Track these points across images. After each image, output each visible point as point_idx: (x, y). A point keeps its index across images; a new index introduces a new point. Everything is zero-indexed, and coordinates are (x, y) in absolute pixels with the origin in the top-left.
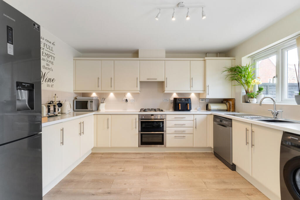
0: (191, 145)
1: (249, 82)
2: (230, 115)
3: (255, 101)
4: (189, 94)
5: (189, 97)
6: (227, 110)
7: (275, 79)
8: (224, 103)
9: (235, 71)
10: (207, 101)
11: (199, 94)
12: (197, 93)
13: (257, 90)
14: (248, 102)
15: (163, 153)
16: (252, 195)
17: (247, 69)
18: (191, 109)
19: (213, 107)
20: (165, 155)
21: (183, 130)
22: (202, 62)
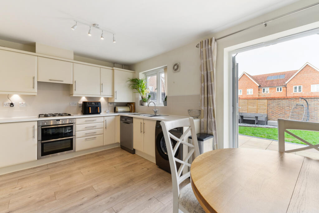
0: (102, 145)
1: (143, 91)
2: (132, 114)
3: (146, 104)
4: (99, 98)
5: (99, 101)
6: (130, 112)
7: (156, 90)
8: (128, 106)
9: (135, 81)
10: (115, 104)
11: (108, 98)
12: (106, 98)
13: (148, 97)
14: (143, 105)
15: (71, 159)
16: (143, 163)
17: (142, 81)
18: (101, 112)
19: (120, 109)
20: (75, 160)
21: (94, 132)
22: (111, 71)
